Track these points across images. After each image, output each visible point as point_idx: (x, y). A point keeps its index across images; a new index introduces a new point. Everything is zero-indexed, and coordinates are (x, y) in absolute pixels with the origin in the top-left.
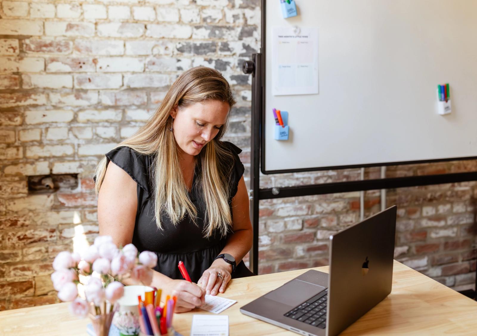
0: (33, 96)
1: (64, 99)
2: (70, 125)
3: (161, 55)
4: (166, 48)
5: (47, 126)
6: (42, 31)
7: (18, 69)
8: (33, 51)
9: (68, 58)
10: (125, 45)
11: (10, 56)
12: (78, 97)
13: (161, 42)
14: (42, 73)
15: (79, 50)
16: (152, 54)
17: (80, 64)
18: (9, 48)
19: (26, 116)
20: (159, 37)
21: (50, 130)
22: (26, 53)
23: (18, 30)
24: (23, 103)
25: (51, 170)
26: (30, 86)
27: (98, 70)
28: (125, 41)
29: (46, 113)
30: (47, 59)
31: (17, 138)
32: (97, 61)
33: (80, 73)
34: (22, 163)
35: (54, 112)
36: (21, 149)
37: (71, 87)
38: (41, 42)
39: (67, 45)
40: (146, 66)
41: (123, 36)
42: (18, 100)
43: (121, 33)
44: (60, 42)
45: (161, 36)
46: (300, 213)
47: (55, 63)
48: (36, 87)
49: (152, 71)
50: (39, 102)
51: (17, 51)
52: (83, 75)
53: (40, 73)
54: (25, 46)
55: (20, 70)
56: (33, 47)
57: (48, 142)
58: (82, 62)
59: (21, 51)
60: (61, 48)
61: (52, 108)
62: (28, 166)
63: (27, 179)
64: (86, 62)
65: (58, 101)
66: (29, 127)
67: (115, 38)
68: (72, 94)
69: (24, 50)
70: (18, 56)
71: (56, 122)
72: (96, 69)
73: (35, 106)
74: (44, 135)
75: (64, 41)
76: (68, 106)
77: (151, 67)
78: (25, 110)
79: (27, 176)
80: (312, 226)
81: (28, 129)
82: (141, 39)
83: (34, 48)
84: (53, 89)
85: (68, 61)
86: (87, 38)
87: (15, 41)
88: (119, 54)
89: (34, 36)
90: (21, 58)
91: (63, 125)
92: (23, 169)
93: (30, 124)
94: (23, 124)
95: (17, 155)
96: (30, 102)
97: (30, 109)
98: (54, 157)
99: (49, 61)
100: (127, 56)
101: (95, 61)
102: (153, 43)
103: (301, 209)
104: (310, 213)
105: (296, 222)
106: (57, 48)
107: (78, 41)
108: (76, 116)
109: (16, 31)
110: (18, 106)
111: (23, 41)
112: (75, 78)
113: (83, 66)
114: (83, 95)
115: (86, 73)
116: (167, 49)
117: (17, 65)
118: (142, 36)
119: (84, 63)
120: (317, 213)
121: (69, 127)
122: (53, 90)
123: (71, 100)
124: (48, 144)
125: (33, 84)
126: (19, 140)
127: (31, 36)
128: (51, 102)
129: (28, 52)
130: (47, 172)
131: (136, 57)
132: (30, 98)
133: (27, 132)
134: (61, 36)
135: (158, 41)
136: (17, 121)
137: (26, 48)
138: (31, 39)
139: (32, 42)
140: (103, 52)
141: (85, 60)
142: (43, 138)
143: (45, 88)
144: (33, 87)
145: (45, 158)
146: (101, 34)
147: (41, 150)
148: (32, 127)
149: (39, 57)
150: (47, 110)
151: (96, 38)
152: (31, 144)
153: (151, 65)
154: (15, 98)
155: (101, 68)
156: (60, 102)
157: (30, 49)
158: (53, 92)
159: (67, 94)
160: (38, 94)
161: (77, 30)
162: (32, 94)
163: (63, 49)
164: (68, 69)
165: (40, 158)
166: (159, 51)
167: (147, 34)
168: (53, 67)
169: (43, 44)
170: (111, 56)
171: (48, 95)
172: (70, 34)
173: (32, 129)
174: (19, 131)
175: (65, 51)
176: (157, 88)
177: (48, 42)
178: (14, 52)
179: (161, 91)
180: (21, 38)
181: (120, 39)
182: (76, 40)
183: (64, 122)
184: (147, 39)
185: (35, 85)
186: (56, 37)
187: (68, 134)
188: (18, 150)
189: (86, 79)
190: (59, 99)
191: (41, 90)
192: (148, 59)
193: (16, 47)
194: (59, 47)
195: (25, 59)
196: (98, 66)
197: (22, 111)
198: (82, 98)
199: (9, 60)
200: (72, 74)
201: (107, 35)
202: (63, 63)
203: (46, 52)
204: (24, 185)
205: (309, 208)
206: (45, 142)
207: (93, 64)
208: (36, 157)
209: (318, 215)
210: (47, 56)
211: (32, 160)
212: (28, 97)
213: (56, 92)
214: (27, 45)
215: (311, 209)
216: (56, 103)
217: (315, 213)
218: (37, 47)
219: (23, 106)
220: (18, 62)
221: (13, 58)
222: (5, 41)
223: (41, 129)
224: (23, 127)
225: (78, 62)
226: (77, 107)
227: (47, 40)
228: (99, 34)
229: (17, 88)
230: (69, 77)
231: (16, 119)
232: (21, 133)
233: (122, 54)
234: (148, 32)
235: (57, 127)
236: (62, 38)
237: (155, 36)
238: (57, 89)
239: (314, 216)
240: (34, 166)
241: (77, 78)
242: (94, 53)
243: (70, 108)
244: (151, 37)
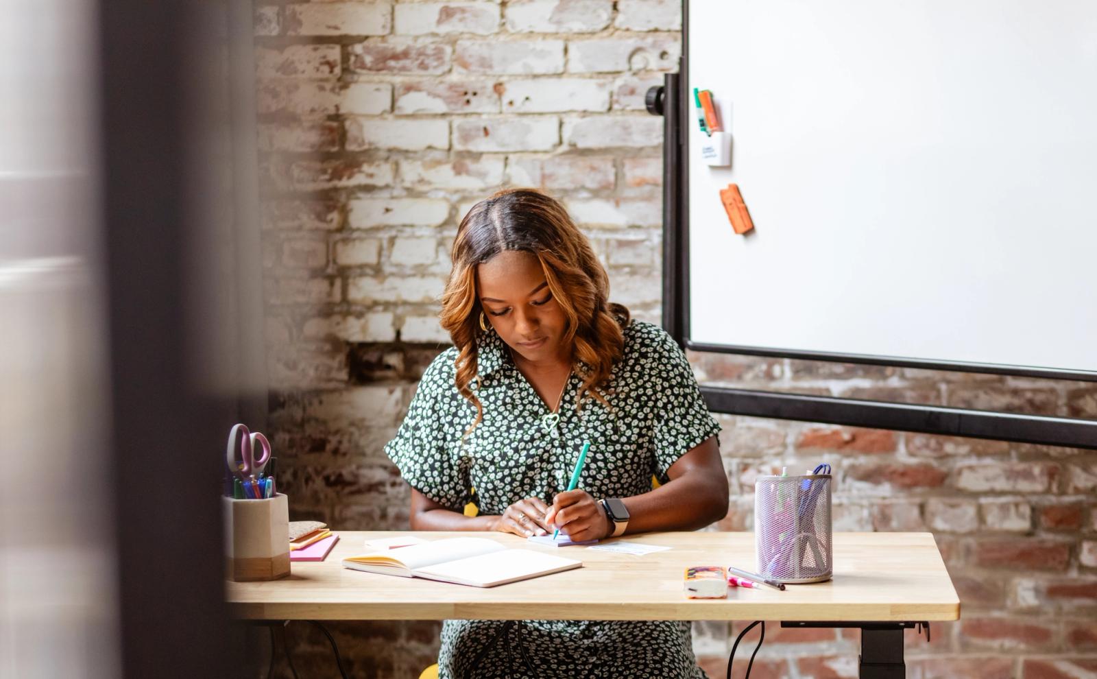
0: (365, 168)
1: (430, 175)
2: (441, 232)
3: (651, 70)
4: (663, 55)
5: (393, 233)
6: (389, 25)
7: (337, 107)
8: (370, 69)
9: (441, 82)
10: (566, 50)
11: (322, 80)
12: (459, 170)
13: (650, 39)
14: (386, 115)
15: (465, 65)
16: (630, 69)
17: (466, 95)
18: (322, 64)
19: (351, 210)
20: (646, 29)
21: (398, 242)
22: (354, 73)
23: (340, 25)
24: (345, 182)
25: (398, 333)
26: (360, 145)
27: (505, 107)
28: (567, 40)
29: (392, 204)
30: (397, 86)
31: (331, 258)
32: (505, 90)
33: (466, 115)
34: (340, 313)
35: (407, 202)
36: (338, 283)
37: (446, 147)
38: (385, 49)
39: (439, 55)
40: (615, 97)
41: (563, 29)
42: (337, 175)
43: (559, 23)
44: (425, 47)
45: (652, 27)
46: (1023, 486)
47: (412, 95)
48: (373, 147)
49: (628, 108)
50: (379, 181)
51: (337, 70)
52: (472, 119)
53: (381, 115)
54: (353, 59)
55: (342, 111)
56: (368, 60)
57: (394, 270)
58: (470, 92)
59: (345, 70)
60: (427, 62)
61: (404, 193)
62: (351, 321)
63: (347, 349)
64: (479, 92)
65: (416, 178)
66: (355, 235)
67: (545, 35)
68: (447, 163)
69: (352, 67)
70: (339, 80)
71: (412, 226)
72: (501, 105)
73: (369, 189)
74: (385, 253)
75: (433, 46)
76: (436, 189)
77: (625, 100)
78: (348, 198)
79: (348, 343)
80: (1061, 527)
81: (354, 240)
82: (605, 34)
83: (372, 62)
84: (407, 151)
85: (441, 89)
86: (483, 37)
87: (333, 48)
88: (552, 71)
89: (373, 36)
90: (345, 86)
91: (425, 232)
92: (341, 327)
93: (358, 229)
94: (344, 227)
95: (330, 294)
96: (359, 179)
97: (361, 195)
98: (405, 303)
99: (401, 91)
100: (572, 75)
101: (498, 88)
102: (632, 43)
103: (1027, 475)
104: (1054, 488)
105: (1013, 510)
106: (419, 61)
107: (464, 43)
108: (454, 212)
109: (336, 28)
110: (336, 189)
111: (350, 48)
112: (455, 126)
113: (474, 100)
114: (471, 165)
115: (479, 114)
116: (666, 57)
117: (336, 99)
118: (606, 28)
119: (475, 94)
120: (1077, 491)
121: (439, 236)
122: (406, 153)
123: (444, 176)
124: (392, 274)
125: (366, 141)
126: (335, 262)
127: (367, 37)
128: (403, 181)
129: (358, 70)
130: (388, 336)
131: (591, 77)
132: (360, 172)
133: (350, 245)
134: (427, 35)
135: (643, 39)
136: (332, 221)
137: (355, 62)
138: (366, 43)
139: (368, 51)
140: (517, 68)
141: (477, 87)
142: (383, 259)
143: (390, 150)
144: (366, 147)
145: (387, 306)
146: (513, 27)
147: (379, 287)
148: (363, 235)
149: (381, 82)
150: (393, 198)
151: (502, 38)
152: (358, 271)
153: (625, 95)
154: (330, 171)
155: (511, 103)
156: (421, 181)
157: (363, 66)
158: (407, 158)
159: (439, 163)
160: (377, 163)
161: (461, 20)
162: (364, 162)
163: (432, 62)
164: (439, 106)
165: (376, 303)
166: (647, 63)
167: (617, 23)
168: (409, 103)
169: (389, 53)
170: (535, 76)
171: (397, 164)
172: (444, 29)
173: (361, 239)
174: (335, 243)
175: (435, 67)
176: (641, 149)
177: (400, 49)
178: (331, 72)
179: (648, 157)
180: (345, 42)
181: (555, 35)
182: (459, 42)
183: (428, 226)
184: (617, 33)
185: (370, 144)
186: (416, 38)
187: (437, 252)
188: (332, 284)
189: (478, 129)
190: (419, 175)
191: (383, 154)
192: (619, 82)
193: (335, 61)
194: (422, 58)
195: (353, 86)
196: (506, 99)
197: (343, 198)
198: (468, 173)
199: (322, 89)
200: (448, 119)
201: (527, 30)
202: (429, 94)
203: (396, 71)
204: (340, 362)
205: (1051, 474)
206: (387, 269)
207: (496, 96)
208: (369, 302)
209: (1082, 497)
210: (398, 80)
211: (359, 308)
212: (356, 170)
213: (414, 159)
214: (357, 56)
215: (1057, 477)
216: (413, 183)
217: (1070, 490)
218: (377, 61)
219: (346, 188)
220: (339, 94)
221: (328, 86)
222: (315, 49)
223: (380, 240)
224: (344, 235)
225: (463, 90)
226: (456, 191)
227: (398, 44)
228: (508, 27)
229: (335, 149)
230: (443, 124)
231: (330, 217)
232: (340, 247)
233: (561, 70)
234: (620, 19)
235: (413, 236)
236: (429, 40)
237: (637, 29)
238: (415, 152)
239: (1069, 499)
240: (362, 321)
241: (459, 127)
242: (497, 70)
243: (441, 194)
244: (627, 30)
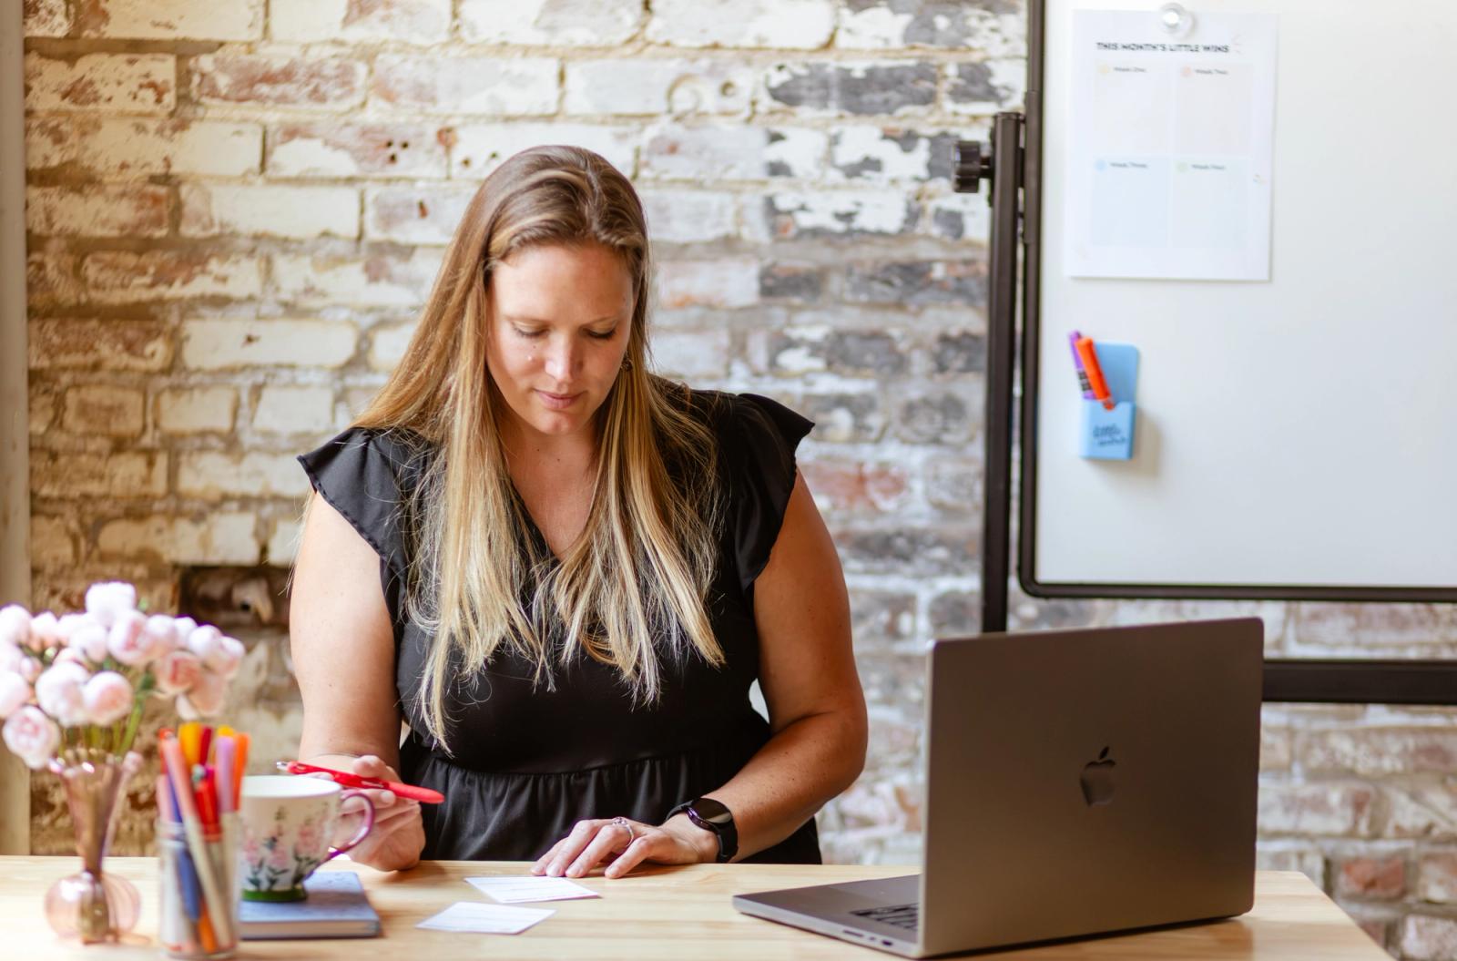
0: (214, 265)
1: (325, 280)
2: (341, 378)
3: (705, 114)
4: (726, 88)
5: (260, 378)
6: (261, 24)
7: (167, 162)
8: (226, 98)
9: (347, 124)
10: (562, 77)
11: (140, 115)
12: (375, 273)
13: (704, 63)
14: (251, 178)
15: (389, 96)
16: (670, 111)
17: (389, 148)
18: (141, 86)
19: (188, 338)
20: (697, 44)
21: (269, 395)
22: (198, 104)
23: (175, 22)
24: (177, 290)
25: (264, 550)
26: (205, 228)
27: (456, 170)
28: (562, 59)
29: (258, 329)
30: (272, 129)
31: (150, 420)
32: (456, 140)
33: (388, 181)
34: (164, 513)
35: (285, 327)
36: (162, 461)
37: (355, 233)
38: (252, 64)
39: (345, 77)
40: (643, 158)
41: (558, 41)
42: (163, 277)
43: (551, 29)
44: (321, 63)
45: (708, 42)
46: (1312, 823)
47: (297, 144)
48: (228, 231)
49: (666, 177)
50: (234, 289)
51: (169, 98)
52: (399, 189)
53: (244, 179)
54: (196, 79)
55: (175, 169)
56: (223, 82)
57: (258, 440)
58: (398, 141)
59: (183, 99)
60: (323, 88)
61: (281, 311)
62: (183, 526)
63: (177, 577)
64: (412, 142)
65: (301, 286)
66: (193, 380)
67: (526, 50)
68: (354, 261)
69: (194, 94)
70: (172, 114)
71: (292, 367)
72: (449, 166)
73: (220, 302)
74: (244, 411)
75: (335, 62)
76: (336, 306)
77: (660, 162)
78: (183, 317)
79: (176, 566)
80: (1372, 893)
81: (192, 389)
82: (629, 50)
83: (230, 86)
84: (286, 240)
85: (348, 136)
86: (423, 50)
87: (163, 60)
88: (536, 110)
89: (232, 43)
90: (182, 126)
91: (316, 378)
92: (166, 535)
93: (198, 370)
94: (174, 365)
95: (147, 480)
96: (202, 285)
97: (204, 311)
98: (276, 498)
99: (278, 137)
100: (571, 118)
101: (445, 137)
102: (674, 67)
103: (1319, 805)
104: (1363, 828)
105: (1294, 861)
106: (311, 87)
107: (387, 60)
108: (364, 345)
109: (169, 26)
110: (160, 302)
111: (192, 62)
112: (370, 198)
113: (403, 156)
114: (395, 266)
115: (412, 181)
116: (730, 91)
117: (164, 147)
118: (631, 40)
119: (405, 145)
120: (1400, 833)
121: (338, 385)
122: (286, 244)
123: (350, 283)
124: (256, 449)
125: (217, 221)
126: (156, 426)
127: (221, 44)
128: (278, 289)
129: (205, 100)
130: (247, 554)
131: (603, 123)
132: (203, 272)
133: (185, 398)
134: (324, 43)
135: (694, 60)
136: (153, 354)
137: (200, 85)
138: (219, 53)
139: (222, 66)
140: (478, 103)
141: (408, 134)
142: (241, 423)
143: (257, 238)
144: (216, 230)
145: (245, 502)
146: (473, 34)
147: (233, 470)
148: (207, 380)
149: (244, 120)
150: (259, 318)
151: (454, 51)
152: (198, 443)
153: (661, 153)
154: (152, 270)
155: (466, 163)
156: (309, 290)
157: (214, 93)
158: (285, 251)
159: (338, 261)
160: (233, 258)
161: (384, 19)
162: (211, 256)
163: (333, 90)
164: (344, 164)
165: (226, 498)
166: (699, 101)
167: (650, 33)
168: (290, 157)
169: (260, 73)
170: (509, 119)
171: (269, 261)
172: (358, 33)
173: (204, 388)
174: (158, 395)
175: (339, 98)
176: (685, 246)
177: (278, 65)
178: (159, 101)
179: (698, 259)
180: (183, 51)
181: (545, 50)
182: (380, 57)
183: (319, 368)
184: (651, 49)
185: (222, 225)
186: (306, 48)
187: (334, 412)
188: (151, 464)
189: (409, 206)
190: (306, 280)
191: (244, 243)
192: (651, 132)
193: (165, 82)
194: (315, 81)
195: (195, 126)
196: (458, 155)
197: (173, 319)
198: (390, 278)
199: (140, 129)
200: (359, 186)
201: (495, 39)
202: (326, 143)
203: (270, 103)
204: (162, 599)
205: (1358, 804)
206: (247, 439)
207: (440, 150)
208: (214, 496)
209: (1408, 844)
210: (274, 117)
211: (196, 506)
212: (197, 269)
213: (298, 254)
214: (203, 75)
215: (1367, 810)
216: (295, 294)
217: (1389, 831)
218: (237, 84)
219: (179, 300)
220: (171, 140)
221: (152, 125)
222: (131, 62)
223: (237, 389)
224: (174, 379)
225: (384, 138)
226: (370, 310)
227: (275, 56)
228: (464, 33)
229: (160, 233)
230: (349, 196)
231: (149, 349)
232: (166, 400)
233: (552, 109)
234: (656, 24)
235: (293, 384)
236: (330, 51)
237: (682, 42)
238: (301, 242)
239: (1385, 846)
240: (203, 527)
241: (376, 200)
242: (444, 106)
243: (343, 314)
244: (667, 44)
